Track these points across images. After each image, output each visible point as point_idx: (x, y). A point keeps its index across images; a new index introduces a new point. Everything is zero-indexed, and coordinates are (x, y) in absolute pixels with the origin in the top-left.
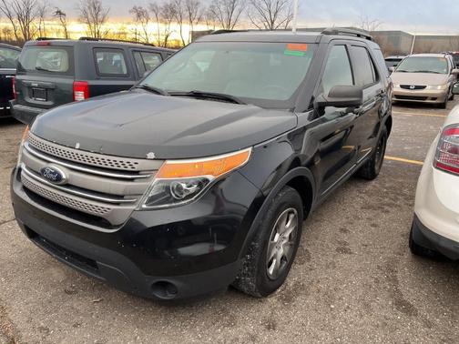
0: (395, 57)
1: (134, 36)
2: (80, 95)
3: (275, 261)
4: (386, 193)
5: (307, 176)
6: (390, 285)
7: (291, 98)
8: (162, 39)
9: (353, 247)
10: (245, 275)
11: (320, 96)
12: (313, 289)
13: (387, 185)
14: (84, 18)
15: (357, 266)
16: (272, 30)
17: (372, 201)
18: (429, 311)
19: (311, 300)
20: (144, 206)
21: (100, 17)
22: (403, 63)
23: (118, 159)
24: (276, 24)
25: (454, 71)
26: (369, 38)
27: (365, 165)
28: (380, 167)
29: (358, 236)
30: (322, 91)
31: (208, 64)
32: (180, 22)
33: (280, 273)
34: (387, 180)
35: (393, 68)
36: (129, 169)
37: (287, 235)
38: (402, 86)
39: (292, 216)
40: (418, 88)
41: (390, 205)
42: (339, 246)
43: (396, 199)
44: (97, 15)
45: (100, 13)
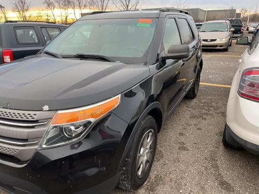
1: (47, 17)
2: (7, 59)
3: (142, 165)
4: (203, 106)
5: (159, 107)
6: (214, 171)
7: (144, 55)
8: (64, 18)
9: (188, 145)
10: (122, 180)
11: (163, 52)
12: (168, 179)
13: (203, 101)
14: (16, 8)
15: (193, 159)
16: (127, 10)
17: (196, 112)
18: (241, 188)
19: (167, 188)
20: (44, 146)
21: (25, 8)
23: (21, 112)
24: (130, 7)
25: (231, 29)
26: (187, 13)
27: (190, 91)
28: (198, 90)
29: (190, 137)
30: (164, 49)
31: (90, 32)
32: (74, 8)
33: (145, 171)
34: (202, 98)
36: (30, 119)
37: (148, 147)
38: (204, 40)
39: (150, 134)
41: (206, 114)
42: (180, 145)
43: (209, 110)
44: (23, 6)
45: (25, 5)
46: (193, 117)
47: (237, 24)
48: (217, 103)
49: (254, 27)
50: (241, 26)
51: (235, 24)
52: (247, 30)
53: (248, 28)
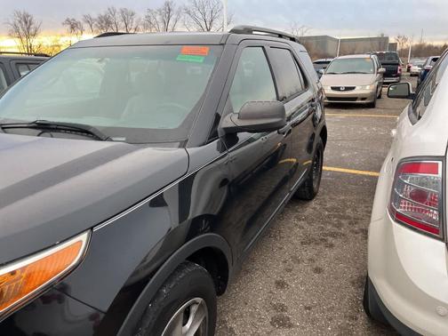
0: (324, 60)
4: (328, 216)
13: (328, 206)
14: (15, 32)
21: (32, 31)
22: (332, 65)
25: (380, 70)
26: (293, 40)
27: (303, 185)
28: (319, 184)
29: (298, 290)
34: (327, 198)
35: (322, 71)
38: (333, 88)
40: (347, 89)
41: (333, 235)
42: (274, 313)
43: (339, 225)
44: (28, 28)
45: (32, 26)
46: (308, 241)
47: (390, 61)
48: (355, 210)
49: (419, 66)
50: (398, 64)
51: (386, 61)
52: (409, 70)
53: (409, 67)
